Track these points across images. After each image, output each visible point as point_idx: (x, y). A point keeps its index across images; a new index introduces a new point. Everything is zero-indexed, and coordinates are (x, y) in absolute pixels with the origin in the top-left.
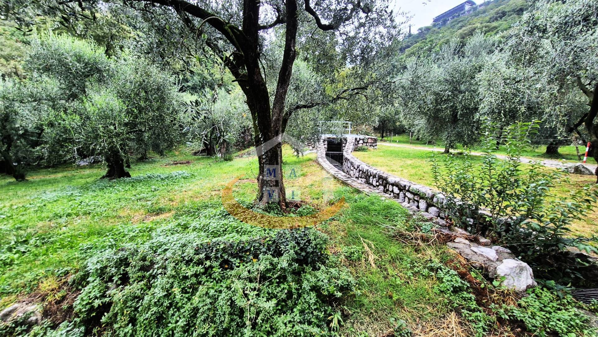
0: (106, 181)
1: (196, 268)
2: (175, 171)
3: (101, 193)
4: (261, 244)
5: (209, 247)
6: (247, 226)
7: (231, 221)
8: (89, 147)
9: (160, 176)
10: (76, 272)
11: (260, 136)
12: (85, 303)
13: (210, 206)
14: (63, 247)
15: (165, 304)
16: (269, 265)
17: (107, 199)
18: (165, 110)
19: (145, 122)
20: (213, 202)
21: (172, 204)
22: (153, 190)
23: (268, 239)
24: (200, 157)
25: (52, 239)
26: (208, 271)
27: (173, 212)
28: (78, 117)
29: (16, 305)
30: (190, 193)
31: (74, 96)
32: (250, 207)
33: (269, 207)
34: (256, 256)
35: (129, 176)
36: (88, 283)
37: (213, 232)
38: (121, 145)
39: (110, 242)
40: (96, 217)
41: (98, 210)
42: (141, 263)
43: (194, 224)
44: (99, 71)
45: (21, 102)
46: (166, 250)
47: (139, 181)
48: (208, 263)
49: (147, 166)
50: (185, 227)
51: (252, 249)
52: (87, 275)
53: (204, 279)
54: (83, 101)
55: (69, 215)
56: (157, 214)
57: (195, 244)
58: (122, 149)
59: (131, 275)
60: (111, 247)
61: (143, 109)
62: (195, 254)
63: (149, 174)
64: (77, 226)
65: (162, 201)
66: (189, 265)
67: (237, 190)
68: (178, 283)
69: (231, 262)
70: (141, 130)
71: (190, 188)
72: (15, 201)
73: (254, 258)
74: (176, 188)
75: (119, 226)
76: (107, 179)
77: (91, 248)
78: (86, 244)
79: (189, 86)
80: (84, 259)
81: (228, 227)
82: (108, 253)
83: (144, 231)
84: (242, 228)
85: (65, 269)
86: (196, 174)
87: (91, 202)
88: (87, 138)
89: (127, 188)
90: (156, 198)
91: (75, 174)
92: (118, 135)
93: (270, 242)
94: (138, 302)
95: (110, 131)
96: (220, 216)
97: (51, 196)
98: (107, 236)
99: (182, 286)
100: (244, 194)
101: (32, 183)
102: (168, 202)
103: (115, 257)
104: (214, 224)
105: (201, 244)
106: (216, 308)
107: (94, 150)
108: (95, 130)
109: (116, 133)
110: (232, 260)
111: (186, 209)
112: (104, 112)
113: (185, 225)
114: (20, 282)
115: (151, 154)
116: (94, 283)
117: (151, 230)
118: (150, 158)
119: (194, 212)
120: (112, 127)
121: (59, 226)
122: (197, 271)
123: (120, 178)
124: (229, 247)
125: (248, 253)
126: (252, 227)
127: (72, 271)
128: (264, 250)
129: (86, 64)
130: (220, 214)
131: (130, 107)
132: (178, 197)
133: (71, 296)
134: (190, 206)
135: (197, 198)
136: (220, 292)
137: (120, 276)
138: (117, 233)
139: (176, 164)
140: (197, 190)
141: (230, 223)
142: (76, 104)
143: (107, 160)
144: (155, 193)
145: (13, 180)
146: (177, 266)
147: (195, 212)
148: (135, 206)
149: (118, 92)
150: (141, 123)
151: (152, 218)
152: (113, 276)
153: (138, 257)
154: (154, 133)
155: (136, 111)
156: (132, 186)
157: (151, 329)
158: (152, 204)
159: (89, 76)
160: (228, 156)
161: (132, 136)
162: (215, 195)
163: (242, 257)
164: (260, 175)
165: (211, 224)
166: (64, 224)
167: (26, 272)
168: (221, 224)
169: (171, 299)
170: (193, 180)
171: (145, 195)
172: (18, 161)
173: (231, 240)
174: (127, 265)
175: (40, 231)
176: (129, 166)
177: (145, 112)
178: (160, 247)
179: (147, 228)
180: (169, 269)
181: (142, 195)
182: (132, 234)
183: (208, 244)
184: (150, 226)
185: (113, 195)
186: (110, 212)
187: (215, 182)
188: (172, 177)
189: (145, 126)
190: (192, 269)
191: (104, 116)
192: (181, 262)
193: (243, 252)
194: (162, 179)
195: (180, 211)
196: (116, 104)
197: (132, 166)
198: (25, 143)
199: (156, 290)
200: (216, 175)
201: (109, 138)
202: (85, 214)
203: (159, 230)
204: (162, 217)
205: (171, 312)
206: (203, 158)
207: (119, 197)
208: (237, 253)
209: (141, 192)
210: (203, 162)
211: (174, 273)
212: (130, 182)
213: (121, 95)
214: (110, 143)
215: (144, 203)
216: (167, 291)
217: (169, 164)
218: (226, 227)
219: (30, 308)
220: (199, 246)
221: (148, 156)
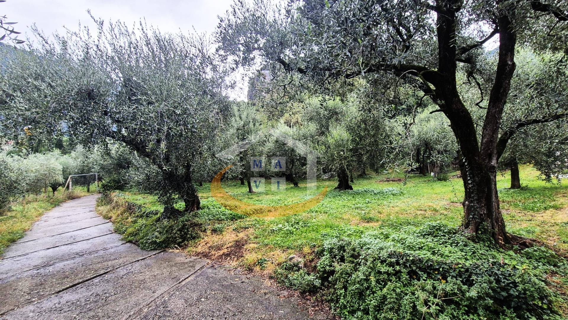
0: (337, 192)
1: (387, 268)
2: (386, 187)
3: (333, 200)
4: (451, 268)
5: (401, 256)
6: (446, 250)
7: (429, 241)
8: (328, 167)
9: (373, 191)
10: (319, 247)
11: (464, 161)
12: (322, 266)
13: (412, 223)
14: (313, 231)
15: (364, 285)
16: (456, 290)
17: (337, 204)
18: (379, 136)
19: (364, 147)
20: (416, 220)
21: (380, 216)
22: (367, 202)
23: (460, 266)
24: (412, 175)
25: (308, 225)
26: (397, 274)
27: (380, 223)
28: (324, 147)
29: (294, 256)
30: (397, 209)
31: (323, 133)
32: (452, 232)
33: (477, 237)
34: (445, 278)
35: (352, 189)
36: (324, 255)
37: (409, 246)
38: (347, 165)
39: (336, 234)
40: (330, 216)
41: (331, 211)
42: (352, 252)
43: (394, 235)
44: (337, 113)
45: (299, 140)
46: (369, 248)
47: (358, 193)
48: (398, 268)
49: (365, 182)
50: (387, 237)
51: (441, 269)
52: (323, 250)
53: (393, 278)
54: (327, 136)
55: (316, 212)
56: (368, 222)
57: (389, 250)
58: (347, 168)
59: (346, 258)
60: (337, 237)
61: (363, 137)
62: (388, 257)
63: (365, 188)
64: (320, 220)
65: (373, 212)
66: (383, 264)
67: (445, 213)
68: (374, 274)
69: (419, 274)
70: (361, 154)
71: (397, 204)
72: (294, 199)
73: (443, 278)
74: (385, 202)
75: (342, 225)
76: (338, 190)
77: (326, 235)
78: (324, 232)
79: (403, 109)
80: (322, 240)
81: (424, 246)
82: (335, 240)
83: (357, 233)
84: (439, 250)
85: (314, 243)
86: (405, 192)
87: (328, 206)
88: (328, 161)
89: (349, 198)
90: (368, 209)
91: (321, 184)
92: (345, 158)
93: (463, 270)
94: (348, 277)
95: (341, 156)
96: (419, 235)
97: (308, 198)
98: (335, 230)
99: (377, 278)
100: (453, 218)
101: (301, 188)
102: (377, 214)
103: (338, 243)
104: (410, 239)
105: (395, 252)
106: (401, 304)
107: (331, 169)
108: (332, 155)
109: (345, 157)
110: (420, 273)
111: (391, 222)
112: (338, 142)
113: (386, 234)
114: (296, 244)
115: (369, 171)
116: (327, 255)
117: (362, 232)
118: (368, 174)
119: (396, 226)
120: (342, 153)
121: (312, 217)
122: (388, 270)
123: (345, 190)
124: (417, 260)
125: (436, 272)
126: (450, 252)
127: (317, 246)
128: (453, 274)
129: (330, 110)
130: (419, 233)
131: (354, 137)
132: (386, 210)
133: (316, 261)
134: (394, 220)
135: (402, 214)
136: (406, 294)
137: (340, 257)
138: (341, 229)
139: (388, 181)
140: (403, 208)
141: (427, 243)
142: (323, 138)
143: (339, 176)
144: (368, 204)
145: (292, 186)
146: (375, 262)
147: (398, 226)
148: (353, 213)
149: (347, 127)
150: (361, 148)
151: (364, 224)
152: (336, 255)
153: (351, 247)
154: (371, 155)
155: (358, 139)
156: (353, 197)
157: (355, 299)
158: (365, 213)
159: (331, 118)
160: (442, 176)
161: (355, 159)
162: (420, 215)
163: (430, 273)
164: (465, 201)
165: (408, 239)
166: (314, 217)
167: (299, 239)
168: (418, 241)
169: (369, 283)
170: (402, 197)
171: (361, 205)
172: (296, 175)
173: (423, 256)
174: (344, 251)
175: (304, 219)
176: (352, 181)
177: (364, 139)
178: (365, 245)
179: (359, 231)
180: (369, 262)
181: (359, 205)
182: (349, 232)
183: (400, 253)
184: (362, 229)
185: (340, 202)
186: (338, 214)
187: (422, 201)
188: (383, 193)
189: (364, 150)
190: (385, 268)
191: (339, 145)
192: (378, 260)
193: (431, 269)
194: (375, 194)
195: (385, 223)
196: (346, 135)
197: (354, 181)
198: (299, 164)
199: (360, 273)
200: (425, 195)
201: (340, 160)
202: (324, 213)
203: (367, 234)
204: (371, 224)
205: (368, 292)
206: (414, 177)
207: (344, 204)
208: (425, 268)
209: (359, 202)
210: (414, 181)
211: (371, 265)
212: (352, 194)
213: (350, 129)
214: (341, 164)
215: (359, 212)
216: (367, 277)
217: (382, 181)
218: (422, 245)
219: (300, 260)
220: (393, 252)
221: (367, 173)
